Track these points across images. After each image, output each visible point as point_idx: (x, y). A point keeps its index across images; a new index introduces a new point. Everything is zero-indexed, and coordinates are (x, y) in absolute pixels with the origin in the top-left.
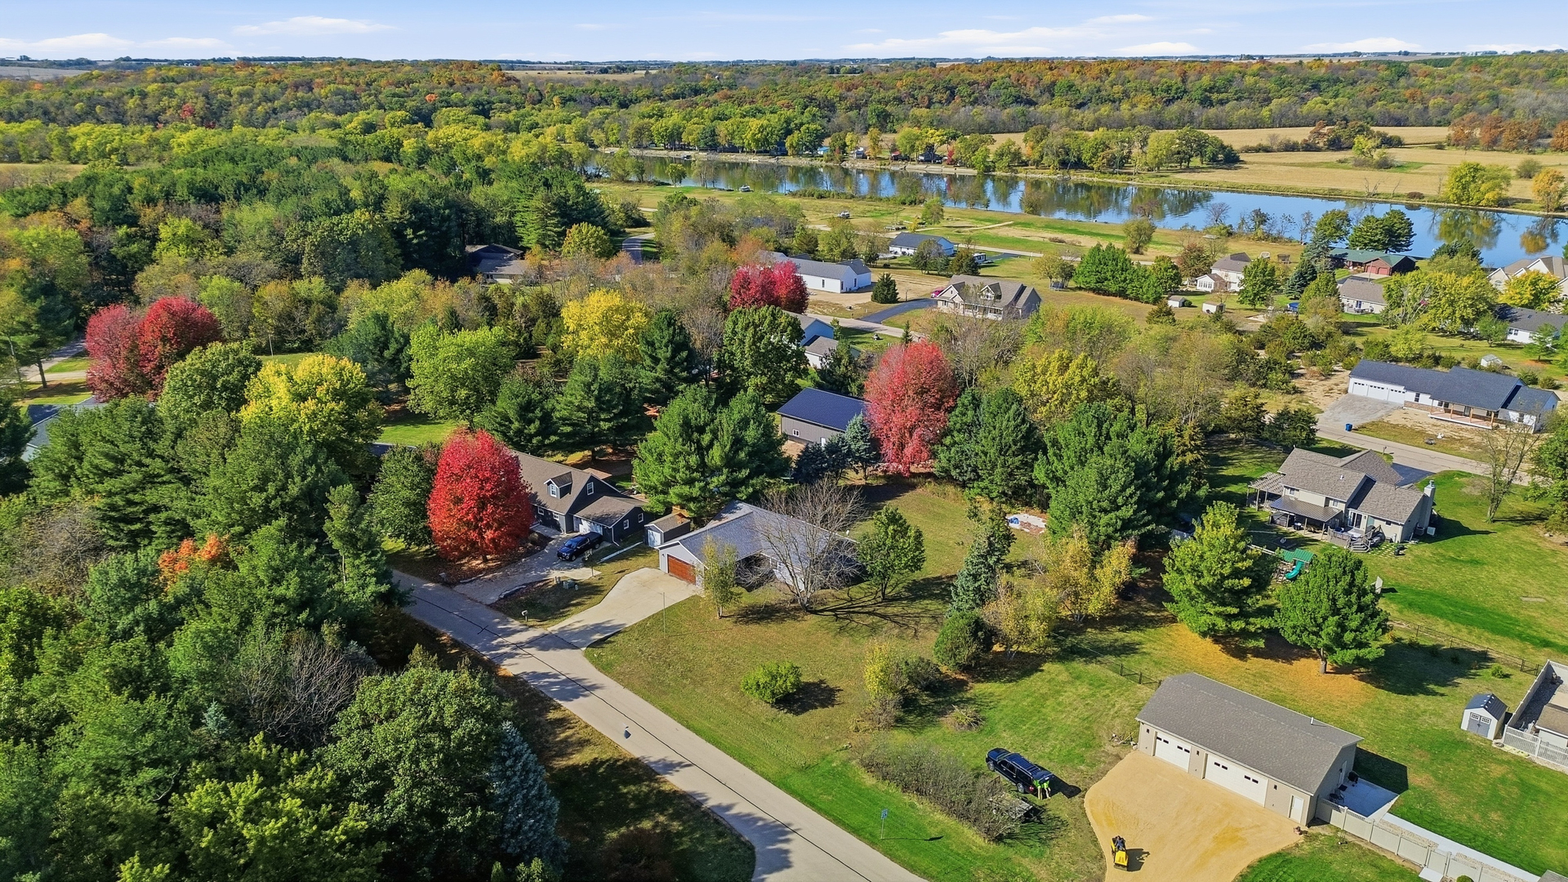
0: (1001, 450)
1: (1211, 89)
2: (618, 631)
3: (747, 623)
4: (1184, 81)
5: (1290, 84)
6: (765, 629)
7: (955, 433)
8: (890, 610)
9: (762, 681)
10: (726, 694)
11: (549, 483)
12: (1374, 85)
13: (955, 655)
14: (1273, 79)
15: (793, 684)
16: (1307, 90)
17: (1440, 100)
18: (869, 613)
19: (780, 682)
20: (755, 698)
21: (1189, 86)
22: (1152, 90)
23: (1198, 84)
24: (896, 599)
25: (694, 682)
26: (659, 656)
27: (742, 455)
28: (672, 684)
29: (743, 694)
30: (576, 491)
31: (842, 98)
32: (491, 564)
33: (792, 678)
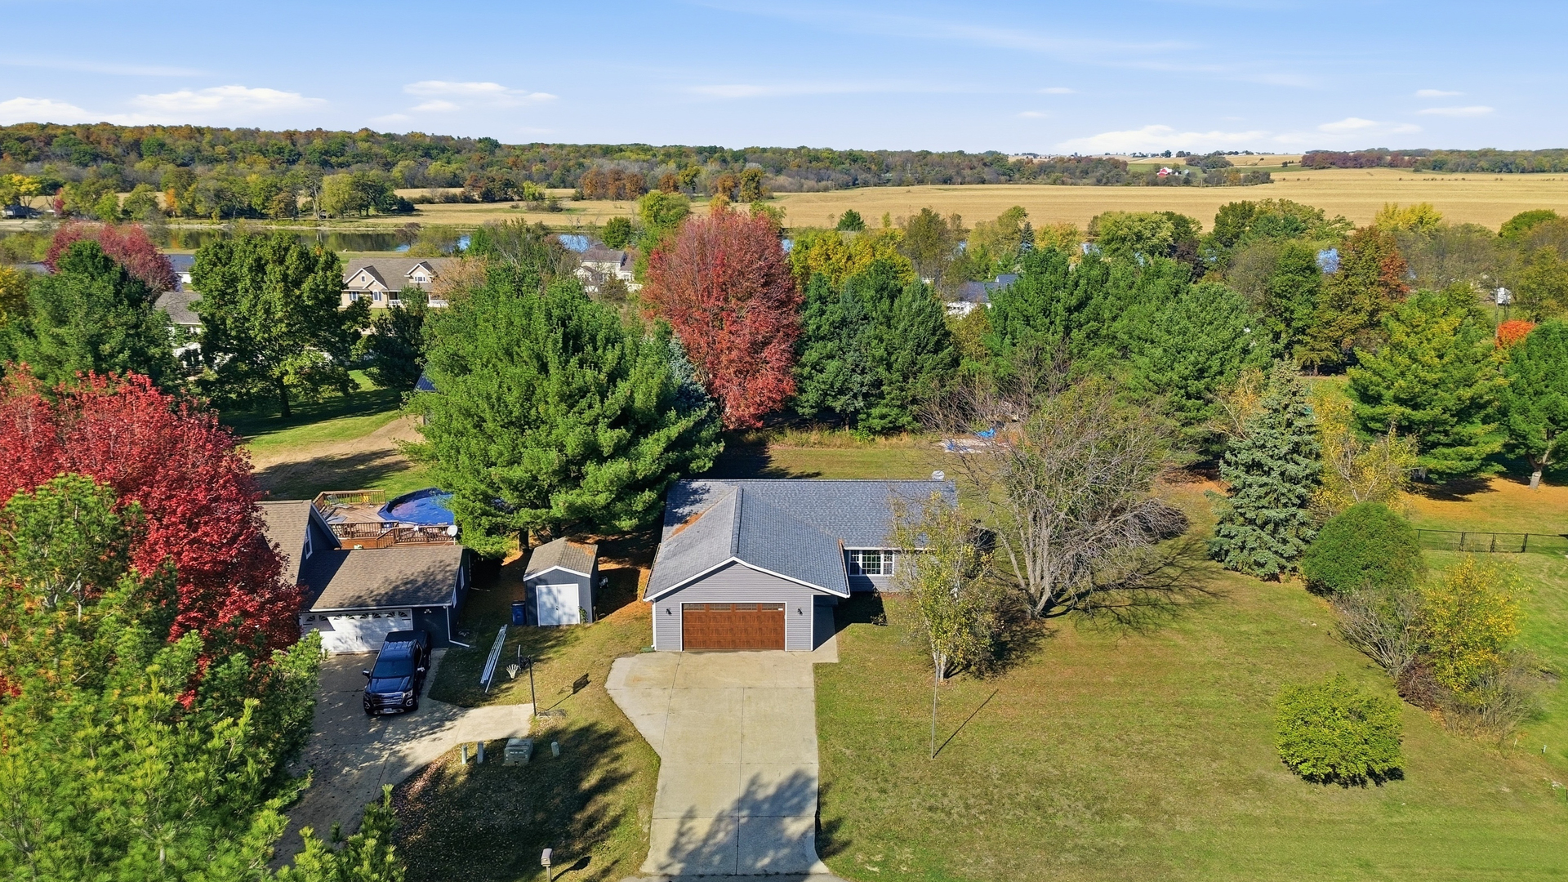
5: (403, 150)
12: (476, 154)
14: (385, 145)
17: (540, 166)
23: (310, 147)
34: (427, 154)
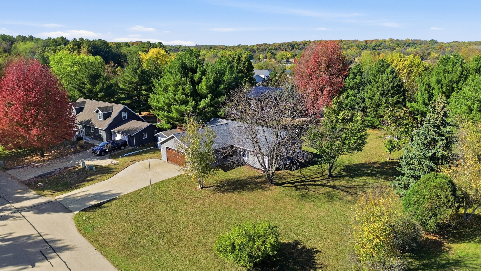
0: (383, 93)
1: (376, 46)
2: (112, 199)
3: (223, 192)
4: (366, 44)
5: (400, 44)
6: (239, 196)
7: (349, 90)
8: (337, 183)
9: (238, 242)
10: (201, 256)
11: (97, 111)
12: (427, 45)
13: (435, 215)
14: (395, 43)
15: (273, 246)
16: (406, 46)
17: (449, 49)
18: (322, 185)
19: (258, 243)
20: (230, 261)
21: (368, 45)
22: (357, 46)
23: (371, 45)
24: (338, 176)
25: (169, 244)
26: (142, 218)
27: (222, 87)
28: (148, 245)
29: (217, 257)
30: (114, 115)
31: (258, 49)
32: (45, 158)
33: (271, 239)
34: (409, 46)
